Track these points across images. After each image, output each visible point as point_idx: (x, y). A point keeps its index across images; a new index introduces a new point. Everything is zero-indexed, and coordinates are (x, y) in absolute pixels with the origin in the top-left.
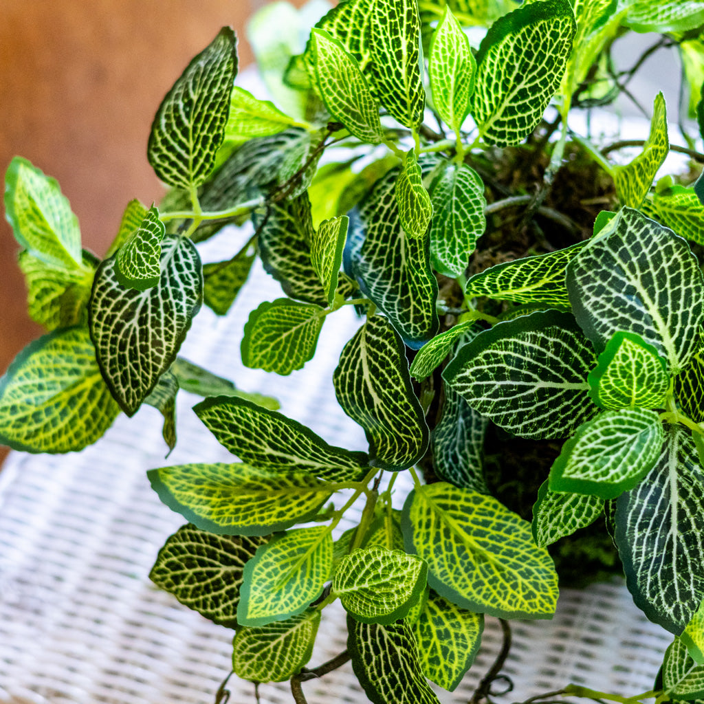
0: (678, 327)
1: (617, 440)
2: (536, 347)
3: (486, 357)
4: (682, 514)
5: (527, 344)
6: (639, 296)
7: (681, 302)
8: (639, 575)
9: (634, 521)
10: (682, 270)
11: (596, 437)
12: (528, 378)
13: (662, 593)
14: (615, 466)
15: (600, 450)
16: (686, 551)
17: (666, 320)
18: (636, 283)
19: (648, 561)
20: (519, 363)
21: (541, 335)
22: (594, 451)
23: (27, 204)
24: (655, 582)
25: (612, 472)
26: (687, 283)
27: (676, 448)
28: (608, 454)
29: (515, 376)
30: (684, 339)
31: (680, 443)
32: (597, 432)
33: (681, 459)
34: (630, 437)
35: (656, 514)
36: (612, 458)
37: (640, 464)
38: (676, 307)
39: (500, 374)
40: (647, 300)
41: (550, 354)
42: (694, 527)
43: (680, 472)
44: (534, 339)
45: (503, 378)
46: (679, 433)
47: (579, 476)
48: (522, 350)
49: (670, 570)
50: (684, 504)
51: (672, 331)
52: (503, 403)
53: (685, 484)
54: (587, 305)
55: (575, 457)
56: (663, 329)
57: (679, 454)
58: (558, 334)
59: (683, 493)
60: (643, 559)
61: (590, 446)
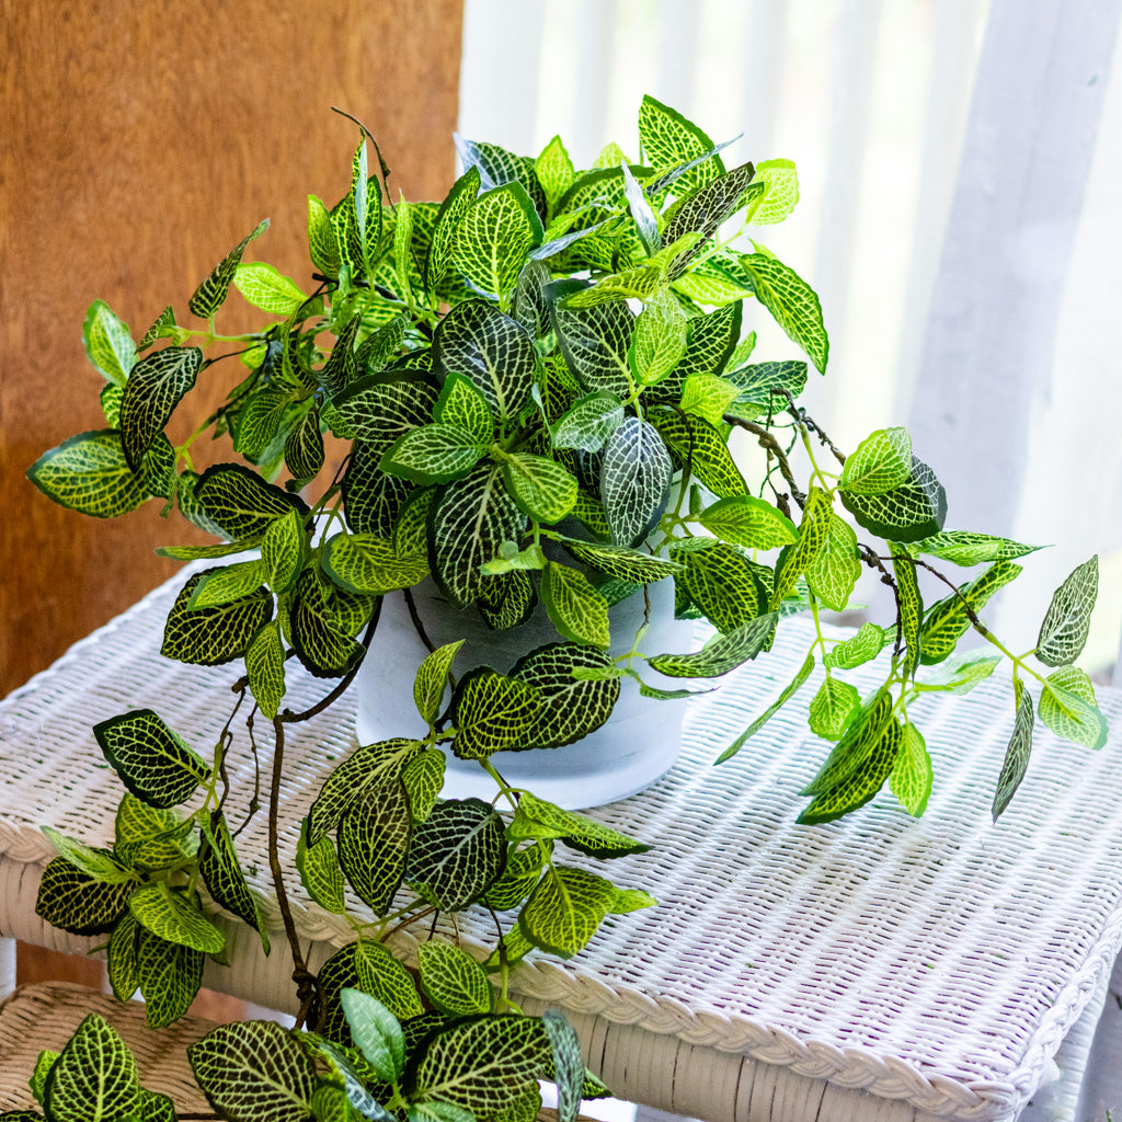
0: (509, 387)
1: (438, 445)
2: (406, 394)
3: (367, 395)
4: (485, 524)
5: (400, 391)
6: (484, 361)
7: (515, 370)
8: (439, 555)
9: (444, 513)
10: (520, 349)
11: (421, 438)
12: (399, 419)
13: (456, 578)
14: (432, 462)
15: (423, 448)
16: (482, 553)
17: (500, 381)
18: (484, 352)
19: (448, 549)
20: (392, 405)
21: (411, 386)
22: (417, 447)
23: (100, 334)
24: (451, 568)
25: (429, 466)
26: (522, 358)
27: (494, 478)
28: (429, 453)
29: (388, 415)
30: (513, 397)
31: (498, 475)
32: (423, 435)
33: (496, 486)
34: (449, 447)
35: (463, 516)
36: (432, 457)
37: (453, 468)
38: (509, 372)
39: (377, 411)
40: (489, 364)
41: (416, 402)
42: (492, 536)
43: (492, 495)
44: (406, 388)
45: (380, 415)
46: (499, 468)
47: (403, 462)
48: (395, 395)
49: (467, 563)
50: (488, 517)
51: (504, 389)
52: (377, 433)
53: (493, 504)
54: (444, 361)
55: (402, 449)
56: (498, 387)
57: (495, 482)
58: (425, 389)
59: (490, 510)
60: (444, 545)
61: (415, 443)
